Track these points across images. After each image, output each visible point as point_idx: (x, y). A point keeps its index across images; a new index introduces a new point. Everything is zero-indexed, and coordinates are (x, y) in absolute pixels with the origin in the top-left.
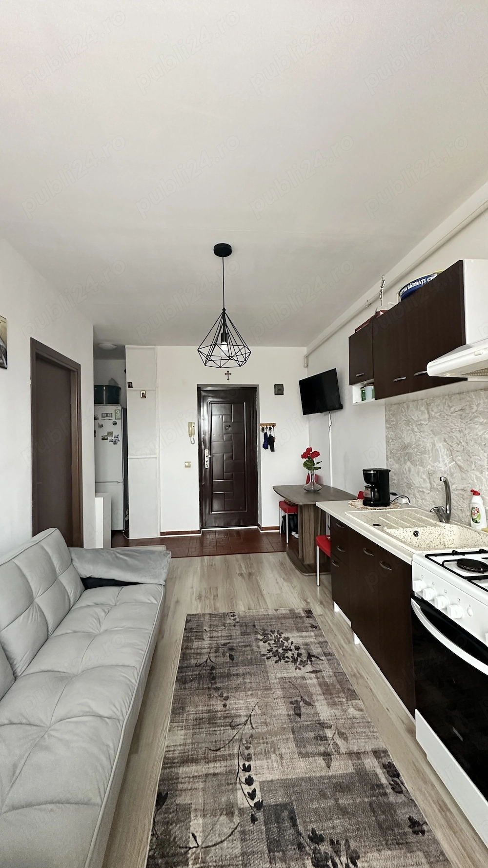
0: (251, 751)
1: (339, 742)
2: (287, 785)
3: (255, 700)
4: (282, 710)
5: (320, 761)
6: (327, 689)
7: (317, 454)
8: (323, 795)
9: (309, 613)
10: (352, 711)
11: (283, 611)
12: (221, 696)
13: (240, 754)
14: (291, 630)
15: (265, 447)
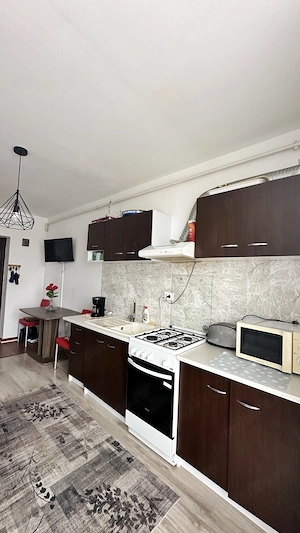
0: (39, 475)
1: (89, 444)
2: (67, 479)
3: (33, 447)
4: (52, 444)
5: (82, 458)
6: (76, 423)
7: (56, 288)
8: (87, 472)
9: (54, 386)
10: (91, 427)
11: (36, 390)
12: (6, 456)
13: (32, 481)
14: (45, 399)
15: (11, 281)
